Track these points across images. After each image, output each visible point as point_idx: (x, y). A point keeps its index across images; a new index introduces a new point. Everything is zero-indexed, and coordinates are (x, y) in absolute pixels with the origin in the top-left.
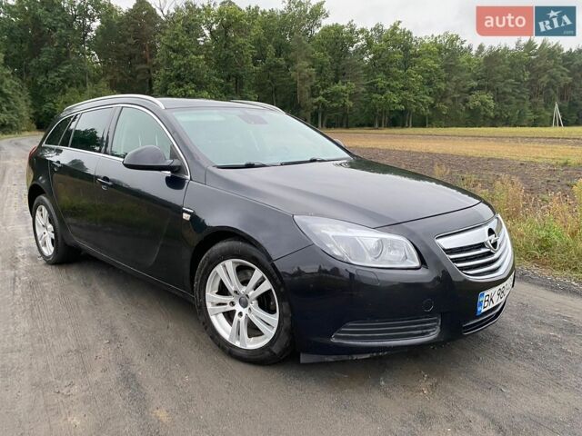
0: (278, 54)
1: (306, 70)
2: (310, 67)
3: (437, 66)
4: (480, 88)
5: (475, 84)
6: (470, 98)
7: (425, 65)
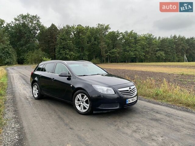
0: (95, 40)
1: (104, 45)
2: (105, 44)
3: (145, 43)
4: (160, 50)
5: (158, 49)
6: (157, 53)
7: (142, 43)
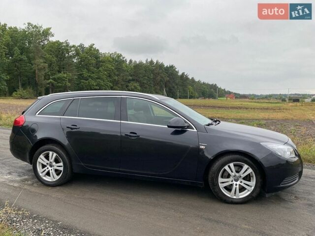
2: (44, 62)
3: (113, 68)
4: (133, 80)
5: (131, 78)
6: (130, 85)
